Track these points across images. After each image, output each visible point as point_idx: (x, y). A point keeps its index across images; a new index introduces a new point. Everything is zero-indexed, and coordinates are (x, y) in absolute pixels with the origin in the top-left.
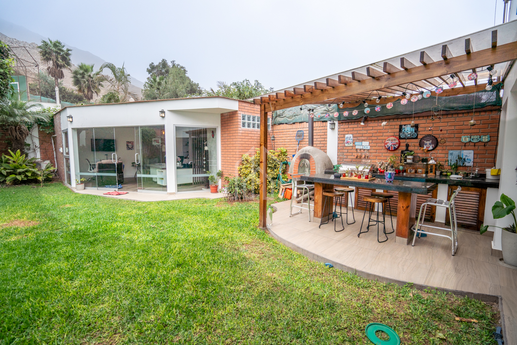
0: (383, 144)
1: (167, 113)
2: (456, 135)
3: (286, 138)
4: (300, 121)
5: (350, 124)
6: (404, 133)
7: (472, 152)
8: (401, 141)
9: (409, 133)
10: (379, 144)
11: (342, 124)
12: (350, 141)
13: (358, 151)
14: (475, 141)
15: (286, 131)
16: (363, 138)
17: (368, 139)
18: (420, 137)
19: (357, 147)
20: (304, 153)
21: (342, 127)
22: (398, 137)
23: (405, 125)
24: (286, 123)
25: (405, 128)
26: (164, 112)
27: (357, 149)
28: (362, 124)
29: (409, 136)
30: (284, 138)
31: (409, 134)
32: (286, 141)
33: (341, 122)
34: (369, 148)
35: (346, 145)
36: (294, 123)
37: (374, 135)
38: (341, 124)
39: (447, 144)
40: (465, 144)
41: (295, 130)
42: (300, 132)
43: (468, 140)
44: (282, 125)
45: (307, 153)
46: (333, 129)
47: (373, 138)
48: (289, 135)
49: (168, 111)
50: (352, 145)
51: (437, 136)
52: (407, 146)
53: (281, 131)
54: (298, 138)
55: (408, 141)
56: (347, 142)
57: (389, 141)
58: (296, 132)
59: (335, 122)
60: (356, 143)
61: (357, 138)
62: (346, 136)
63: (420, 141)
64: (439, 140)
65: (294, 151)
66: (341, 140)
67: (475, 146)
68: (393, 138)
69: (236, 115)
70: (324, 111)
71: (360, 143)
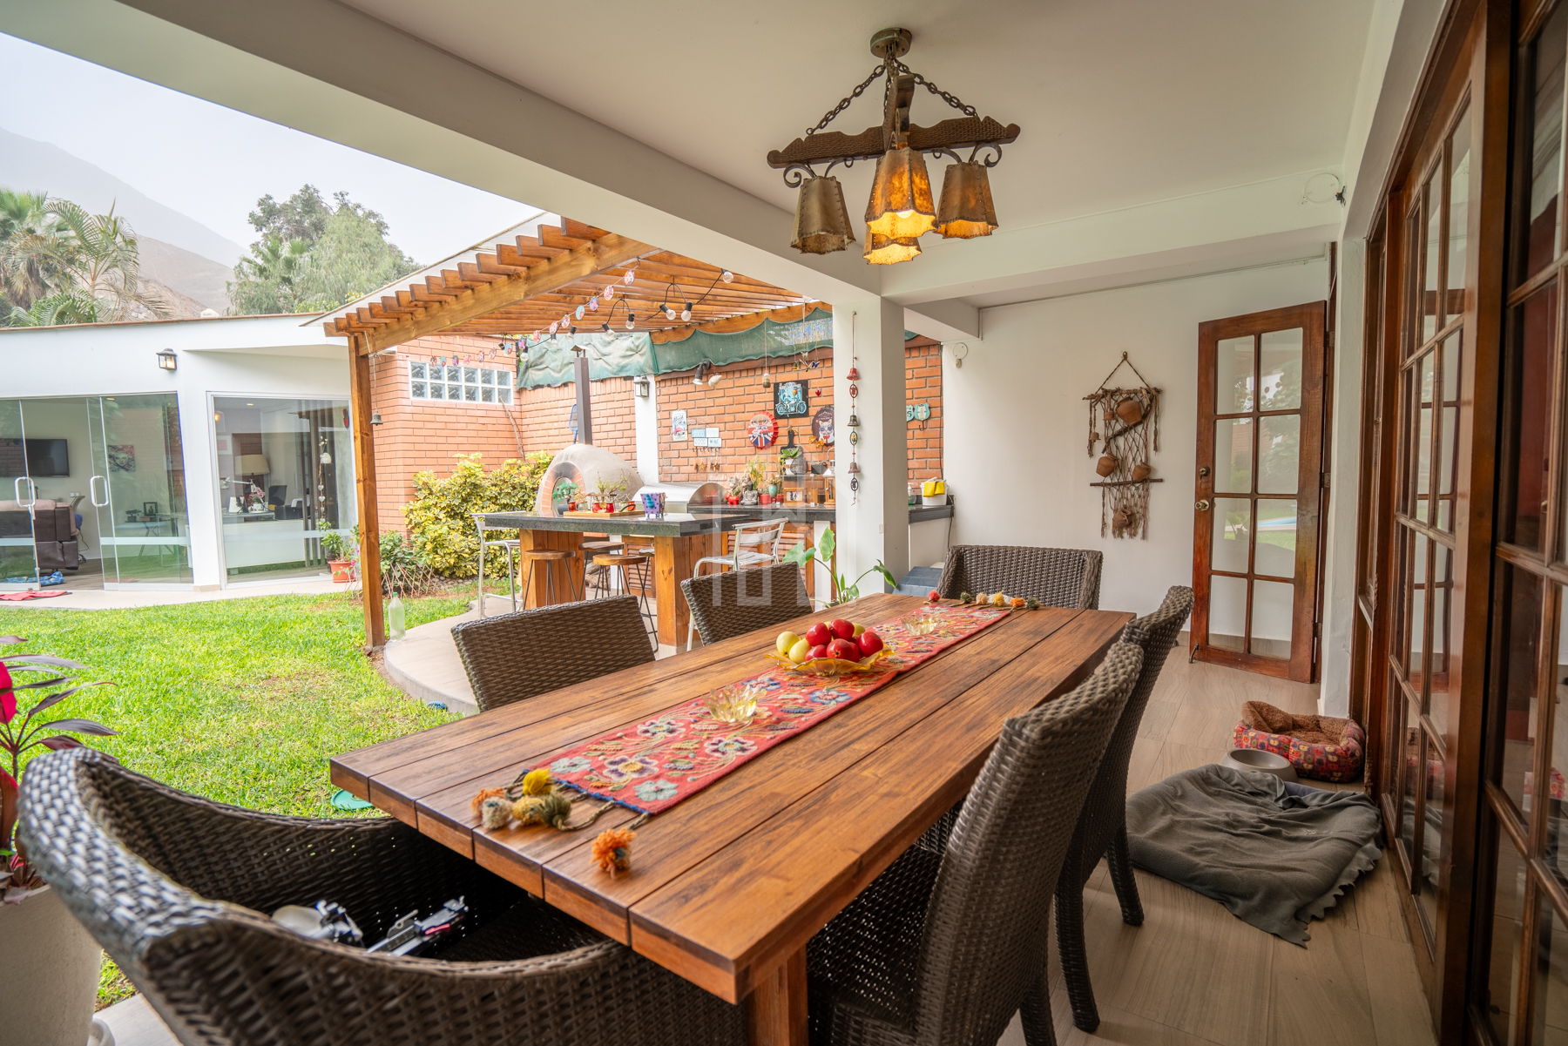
0: (745, 433)
1: (182, 358)
3: (550, 426)
5: (680, 382)
6: (783, 403)
8: (780, 422)
9: (793, 402)
10: (739, 434)
12: (682, 427)
13: (700, 452)
14: (908, 419)
15: (548, 405)
16: (707, 419)
17: (717, 420)
18: (812, 411)
19: (697, 443)
20: (563, 461)
21: (664, 391)
22: (772, 413)
23: (784, 383)
24: (549, 386)
25: (784, 391)
26: (175, 356)
27: (696, 448)
28: (697, 381)
29: (793, 409)
30: (545, 426)
31: (791, 406)
32: (552, 432)
33: (659, 379)
34: (719, 443)
35: (675, 438)
36: (565, 385)
37: (727, 409)
38: (662, 384)
41: (568, 402)
44: (540, 390)
45: (570, 461)
46: (646, 397)
47: (726, 418)
48: (556, 418)
49: (185, 354)
50: (685, 437)
52: (791, 435)
53: (539, 406)
55: (792, 421)
56: (677, 432)
57: (755, 425)
58: (571, 409)
59: (648, 379)
60: (695, 433)
61: (695, 419)
62: (675, 414)
63: (814, 420)
66: (664, 426)
68: (763, 416)
69: (394, 364)
70: (627, 350)
71: (702, 431)
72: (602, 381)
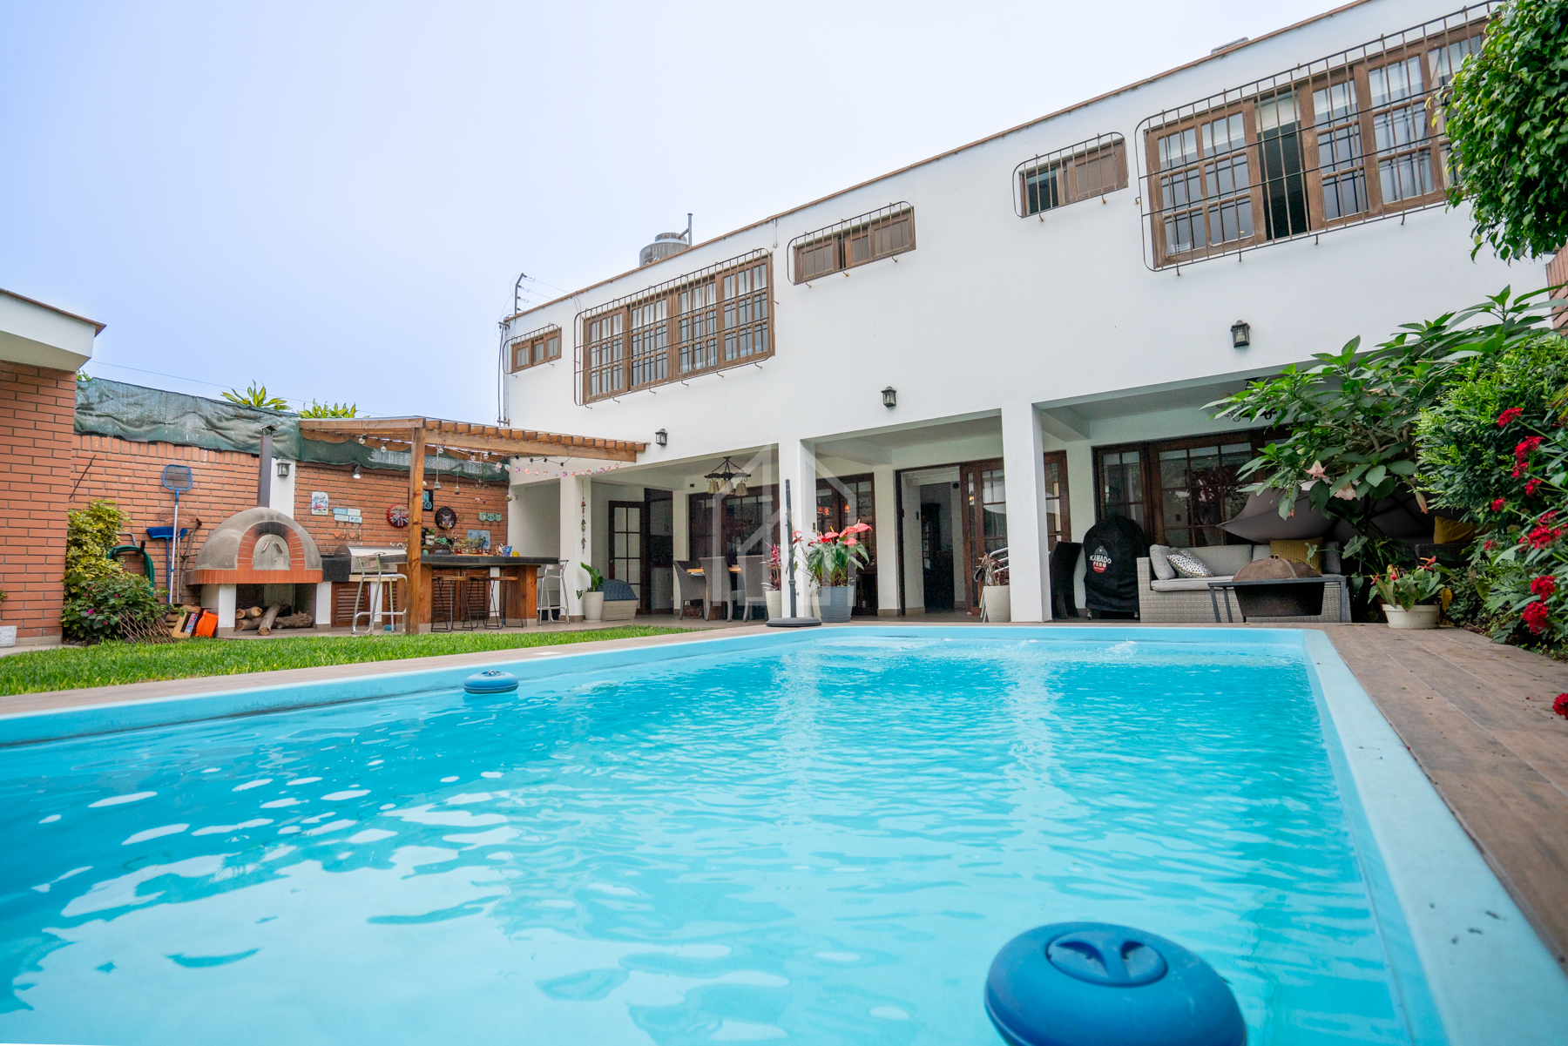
0: (385, 516)
2: (474, 511)
4: (179, 440)
5: (323, 471)
7: (488, 532)
10: (379, 516)
11: (303, 470)
12: (323, 505)
13: (341, 525)
14: (490, 520)
16: (348, 502)
17: (360, 504)
18: (436, 509)
19: (337, 518)
21: (303, 474)
24: (117, 437)
27: (337, 522)
28: (357, 476)
33: (303, 465)
34: (360, 520)
35: (314, 512)
36: (154, 443)
37: (369, 498)
38: (300, 469)
39: (466, 521)
40: (483, 523)
41: (155, 461)
42: (179, 470)
43: (485, 517)
45: (281, 522)
46: (283, 476)
47: (368, 504)
48: (127, 472)
50: (326, 512)
51: (454, 509)
54: (170, 483)
56: (317, 507)
57: (396, 512)
58: (162, 468)
59: (288, 462)
60: (336, 511)
61: (336, 501)
62: (314, 494)
63: (437, 514)
64: (457, 514)
65: (152, 517)
66: (301, 501)
67: (498, 526)
70: (256, 432)
71: (344, 510)
72: (218, 451)
